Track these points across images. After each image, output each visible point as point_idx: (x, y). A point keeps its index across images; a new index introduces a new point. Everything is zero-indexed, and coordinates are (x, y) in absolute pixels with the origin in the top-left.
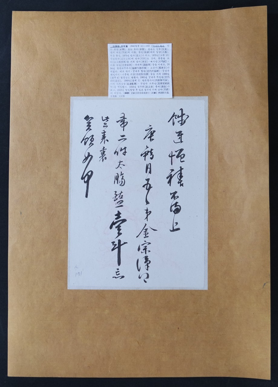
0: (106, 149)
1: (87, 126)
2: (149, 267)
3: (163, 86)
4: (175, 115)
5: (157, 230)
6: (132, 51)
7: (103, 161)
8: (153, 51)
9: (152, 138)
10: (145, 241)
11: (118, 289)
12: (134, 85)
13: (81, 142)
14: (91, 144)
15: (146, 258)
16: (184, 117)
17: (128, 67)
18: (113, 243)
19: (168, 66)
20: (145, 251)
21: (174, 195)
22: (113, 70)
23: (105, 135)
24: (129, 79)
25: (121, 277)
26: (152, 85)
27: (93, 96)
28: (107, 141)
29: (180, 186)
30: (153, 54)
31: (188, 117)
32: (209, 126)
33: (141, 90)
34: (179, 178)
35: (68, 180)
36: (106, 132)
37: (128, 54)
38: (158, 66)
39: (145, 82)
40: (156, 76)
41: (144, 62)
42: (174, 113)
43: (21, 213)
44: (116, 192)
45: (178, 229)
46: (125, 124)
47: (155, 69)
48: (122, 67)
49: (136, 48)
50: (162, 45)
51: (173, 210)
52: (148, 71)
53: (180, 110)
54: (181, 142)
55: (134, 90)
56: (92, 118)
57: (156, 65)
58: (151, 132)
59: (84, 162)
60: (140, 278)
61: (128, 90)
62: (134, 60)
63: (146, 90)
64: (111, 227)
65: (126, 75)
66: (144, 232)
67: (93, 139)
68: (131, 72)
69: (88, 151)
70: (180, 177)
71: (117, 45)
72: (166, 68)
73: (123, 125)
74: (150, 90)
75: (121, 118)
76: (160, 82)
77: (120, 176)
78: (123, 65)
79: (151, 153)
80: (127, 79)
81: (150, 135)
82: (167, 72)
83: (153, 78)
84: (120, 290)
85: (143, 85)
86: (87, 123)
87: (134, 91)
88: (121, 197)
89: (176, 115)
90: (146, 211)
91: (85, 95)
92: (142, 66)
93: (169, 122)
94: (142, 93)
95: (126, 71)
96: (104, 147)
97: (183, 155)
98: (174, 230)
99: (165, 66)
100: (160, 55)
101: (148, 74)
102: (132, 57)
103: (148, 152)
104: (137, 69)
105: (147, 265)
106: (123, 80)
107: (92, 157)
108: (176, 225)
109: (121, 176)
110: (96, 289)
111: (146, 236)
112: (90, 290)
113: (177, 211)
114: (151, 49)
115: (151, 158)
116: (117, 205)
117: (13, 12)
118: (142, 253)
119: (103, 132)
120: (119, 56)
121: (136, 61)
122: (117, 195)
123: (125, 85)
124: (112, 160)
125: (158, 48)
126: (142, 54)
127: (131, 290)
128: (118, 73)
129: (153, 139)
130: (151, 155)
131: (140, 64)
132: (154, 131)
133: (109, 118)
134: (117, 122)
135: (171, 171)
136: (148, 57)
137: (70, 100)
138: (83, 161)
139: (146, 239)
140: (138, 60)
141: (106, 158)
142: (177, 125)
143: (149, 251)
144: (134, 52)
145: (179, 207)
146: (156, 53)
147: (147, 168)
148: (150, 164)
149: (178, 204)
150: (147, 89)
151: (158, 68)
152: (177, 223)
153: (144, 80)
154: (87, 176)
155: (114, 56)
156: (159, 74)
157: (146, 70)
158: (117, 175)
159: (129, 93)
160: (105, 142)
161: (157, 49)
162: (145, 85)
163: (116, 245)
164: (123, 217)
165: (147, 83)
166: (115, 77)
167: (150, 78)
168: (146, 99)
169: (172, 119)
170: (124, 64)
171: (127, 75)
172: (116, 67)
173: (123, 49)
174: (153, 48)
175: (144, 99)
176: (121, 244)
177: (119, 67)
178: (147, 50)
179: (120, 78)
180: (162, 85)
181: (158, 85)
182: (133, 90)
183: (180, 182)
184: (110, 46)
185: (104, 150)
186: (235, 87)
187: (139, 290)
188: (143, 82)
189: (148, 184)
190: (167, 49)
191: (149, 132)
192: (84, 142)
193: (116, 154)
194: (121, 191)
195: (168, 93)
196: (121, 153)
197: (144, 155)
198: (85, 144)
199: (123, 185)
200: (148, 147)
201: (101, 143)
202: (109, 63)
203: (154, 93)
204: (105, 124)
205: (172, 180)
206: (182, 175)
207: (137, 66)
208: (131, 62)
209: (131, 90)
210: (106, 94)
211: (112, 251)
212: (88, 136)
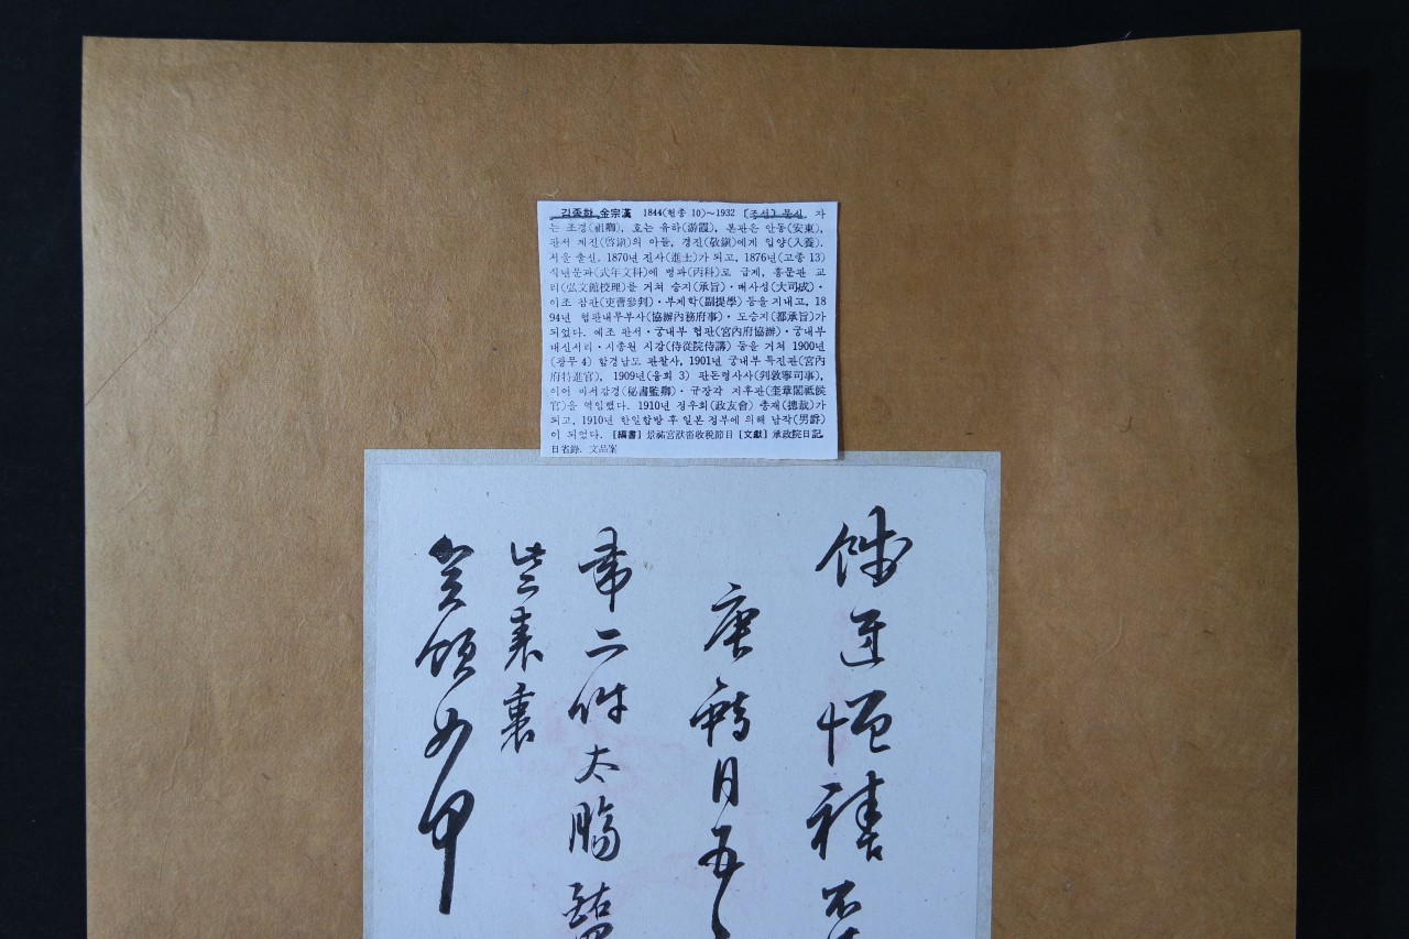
0: (532, 694)
1: (444, 588)
3: (794, 403)
4: (848, 536)
6: (651, 236)
7: (517, 750)
8: (749, 235)
9: (743, 642)
12: (662, 399)
13: (418, 662)
14: (463, 672)
16: (892, 548)
17: (635, 311)
19: (818, 310)
21: (839, 899)
22: (562, 325)
23: (526, 627)
24: (637, 370)
26: (744, 397)
28: (538, 655)
29: (869, 858)
30: (751, 249)
31: (909, 544)
32: (1002, 591)
33: (693, 418)
34: (864, 823)
35: (359, 837)
36: (529, 615)
37: (632, 250)
38: (772, 308)
39: (712, 384)
40: (762, 353)
41: (709, 287)
42: (845, 529)
44: (578, 887)
46: (619, 579)
47: (760, 322)
48: (604, 312)
49: (670, 221)
50: (793, 207)
52: (726, 331)
53: (871, 514)
54: (876, 660)
55: (659, 420)
56: (467, 550)
57: (763, 302)
58: (740, 613)
59: (430, 756)
61: (632, 422)
62: (663, 277)
63: (715, 423)
65: (621, 350)
67: (474, 646)
68: (645, 338)
69: (449, 704)
70: (866, 817)
71: (582, 206)
72: (809, 318)
73: (610, 582)
74: (736, 420)
75: (597, 550)
76: (781, 383)
77: (595, 816)
78: (610, 302)
79: (740, 712)
80: (629, 369)
81: (731, 630)
82: (816, 338)
83: (751, 366)
85: (701, 397)
86: (443, 573)
87: (659, 423)
88: (600, 909)
89: (853, 539)
91: (432, 442)
92: (697, 309)
93: (820, 567)
94: (699, 435)
95: (625, 332)
96: (522, 687)
97: (883, 720)
99: (803, 309)
100: (783, 257)
101: (727, 346)
102: (650, 267)
103: (726, 706)
104: (677, 324)
106: (608, 373)
107: (468, 728)
109: (599, 814)
114: (743, 229)
115: (740, 736)
117: (89, 43)
119: (519, 614)
120: (592, 258)
121: (668, 282)
122: (581, 901)
123: (617, 395)
124: (561, 742)
125: (775, 222)
126: (700, 251)
128: (584, 341)
129: (747, 650)
130: (737, 721)
131: (690, 299)
132: (754, 613)
133: (543, 552)
134: (584, 569)
135: (828, 791)
136: (725, 264)
137: (361, 468)
138: (427, 749)
140: (682, 280)
141: (531, 735)
142: (859, 582)
144: (660, 239)
146: (762, 248)
147: (719, 779)
148: (734, 760)
150: (720, 414)
151: (775, 316)
153: (710, 373)
154: (447, 816)
155: (566, 258)
156: (775, 346)
157: (715, 324)
158: (582, 810)
159: (637, 434)
160: (525, 660)
161: (770, 228)
162: (714, 397)
165: (719, 390)
166: (572, 360)
167: (734, 364)
168: (716, 463)
169: (835, 556)
170: (615, 295)
171: (627, 350)
173: (611, 227)
174: (752, 221)
175: (705, 463)
177: (590, 309)
178: (723, 234)
179: (597, 366)
180: (791, 397)
181: (771, 400)
182: (656, 419)
183: (869, 842)
184: (546, 210)
185: (524, 700)
186: (1131, 419)
188: (702, 384)
189: (722, 848)
190: (815, 228)
191: (729, 615)
192: (428, 659)
193: (579, 715)
194: (603, 884)
195: (817, 435)
196: (599, 713)
197: (706, 719)
198: (436, 668)
199: (610, 858)
200: (726, 686)
201: (507, 667)
202: (546, 295)
203: (752, 435)
204: (526, 578)
205: (832, 830)
206: (877, 810)
207: (677, 308)
208: (649, 286)
209: (647, 421)
210: (531, 440)
212: (449, 633)
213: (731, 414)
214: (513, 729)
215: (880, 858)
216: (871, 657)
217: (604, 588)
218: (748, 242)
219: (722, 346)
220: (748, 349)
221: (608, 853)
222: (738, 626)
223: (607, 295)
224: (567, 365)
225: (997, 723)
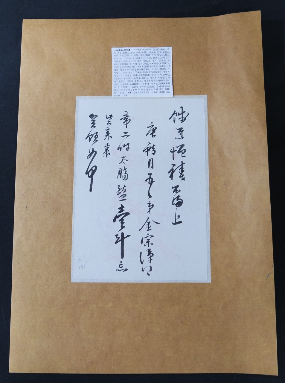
0: (110, 145)
1: (92, 124)
2: (152, 260)
4: (176, 112)
5: (159, 223)
6: (134, 54)
7: (106, 157)
9: (154, 134)
10: (148, 234)
11: (121, 282)
12: (137, 86)
13: (86, 139)
14: (96, 141)
15: (149, 251)
16: (185, 115)
17: (131, 68)
19: (168, 68)
20: (148, 243)
21: (176, 189)
22: (116, 71)
23: (109, 131)
24: (132, 80)
25: (124, 270)
26: (153, 85)
27: (98, 96)
28: (111, 137)
29: (182, 180)
30: (154, 56)
31: (188, 114)
32: (209, 123)
33: (143, 89)
34: (181, 173)
35: (73, 175)
36: (109, 129)
37: (130, 57)
38: (159, 68)
40: (157, 76)
41: (146, 64)
42: (175, 111)
43: (27, 207)
44: (119, 186)
45: (180, 222)
46: (128, 121)
47: (156, 70)
48: (125, 69)
49: (138, 51)
50: (163, 48)
51: (175, 204)
52: (150, 72)
53: (180, 108)
54: (182, 138)
56: (97, 116)
58: (153, 128)
59: (88, 158)
60: (143, 271)
61: (130, 90)
62: (137, 62)
63: (147, 90)
64: (114, 221)
65: (128, 76)
66: (147, 225)
67: (98, 135)
68: (133, 74)
69: (92, 147)
70: (181, 171)
71: (120, 48)
72: (166, 69)
73: (126, 122)
74: (152, 89)
75: (123, 116)
76: (161, 82)
77: (123, 171)
78: (126, 67)
79: (154, 149)
80: (130, 80)
81: (152, 132)
82: (168, 73)
83: (155, 79)
84: (123, 283)
85: (145, 85)
86: (92, 121)
88: (124, 191)
89: (177, 113)
90: (149, 205)
91: (90, 95)
92: (143, 68)
93: (170, 119)
94: (144, 92)
95: (129, 73)
96: (108, 144)
97: (184, 150)
98: (176, 223)
99: (165, 67)
100: (161, 58)
102: (134, 60)
103: (151, 147)
104: (139, 71)
105: (150, 258)
106: (126, 81)
107: (96, 152)
108: (178, 218)
110: (99, 282)
111: (149, 229)
112: (93, 283)
113: (179, 204)
114: (153, 52)
115: (154, 154)
116: (121, 199)
117: (24, 20)
118: (145, 245)
119: (107, 129)
120: (122, 59)
121: (138, 63)
122: (120, 189)
123: (127, 85)
124: (116, 155)
125: (159, 51)
126: (144, 57)
127: (135, 283)
128: (121, 74)
129: (155, 136)
130: (153, 151)
131: (142, 66)
132: (156, 128)
133: (112, 116)
134: (121, 119)
135: (173, 166)
136: (149, 59)
137: (75, 100)
139: (149, 232)
140: (141, 62)
141: (109, 154)
142: (178, 122)
143: (152, 244)
144: (136, 55)
145: (181, 201)
146: (157, 56)
147: (149, 163)
148: (152, 159)
149: (179, 198)
150: (148, 88)
151: (159, 69)
152: (179, 216)
153: (146, 80)
154: (91, 171)
155: (117, 59)
156: (160, 75)
157: (147, 71)
158: (120, 170)
159: (132, 93)
160: (108, 138)
162: (147, 85)
163: (119, 238)
164: (126, 210)
165: (148, 84)
166: (118, 78)
167: (151, 78)
168: (148, 98)
169: (173, 116)
171: (130, 76)
172: (119, 69)
173: (126, 53)
175: (146, 98)
176: (124, 237)
177: (122, 68)
178: (149, 53)
179: (123, 79)
180: (163, 85)
181: (159, 85)
182: (135, 89)
183: (182, 176)
184: (113, 49)
185: (108, 146)
186: (232, 85)
187: (142, 283)
188: (145, 82)
189: (150, 178)
190: (167, 52)
191: (151, 128)
192: (88, 138)
193: (119, 149)
194: (125, 185)
195: (168, 92)
196: (124, 149)
197: (146, 150)
198: (90, 140)
200: (150, 143)
201: (104, 140)
202: (113, 66)
203: (155, 92)
204: (109, 121)
205: (174, 174)
206: (184, 170)
207: (139, 68)
208: (134, 64)
210: (110, 94)
211: (115, 244)
212: (92, 133)
213: (151, 88)
215: (184, 180)
217: (125, 123)
218: (154, 55)
219: (149, 75)
220: (154, 76)
221: (126, 179)
223: (125, 66)
224: (118, 79)
225: (209, 151)
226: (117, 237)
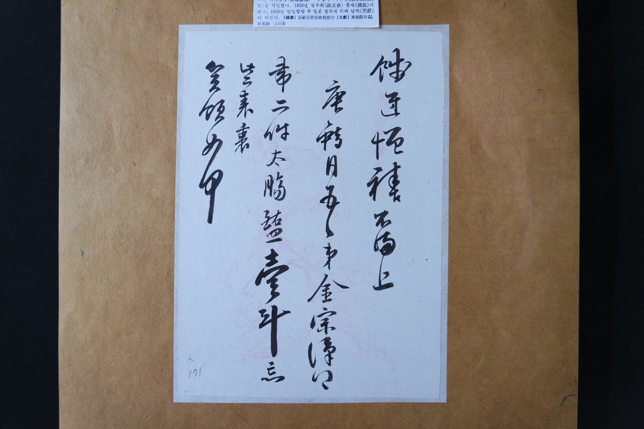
0: (248, 128)
1: (212, 83)
2: (332, 358)
3: (360, 4)
4: (384, 61)
5: (348, 287)
7: (242, 152)
9: (339, 106)
10: (325, 309)
11: (272, 402)
12: (304, 3)
13: (200, 114)
14: (220, 118)
15: (327, 342)
16: (403, 66)
18: (262, 312)
20: (324, 327)
21: (381, 219)
23: (246, 99)
25: (278, 379)
26: (339, 2)
27: (223, 23)
28: (251, 111)
29: (394, 201)
31: (410, 64)
32: (451, 83)
34: (392, 185)
35: (173, 190)
36: (248, 94)
42: (383, 58)
43: (83, 253)
44: (267, 212)
45: (390, 285)
46: (286, 78)
51: (380, 248)
53: (394, 51)
54: (397, 114)
56: (222, 67)
58: (338, 93)
59: (205, 154)
60: (314, 380)
61: (291, 12)
63: (327, 13)
64: (258, 282)
66: (323, 291)
67: (224, 107)
69: (213, 132)
70: (393, 182)
73: (282, 79)
74: (336, 11)
75: (277, 66)
77: (275, 181)
79: (338, 136)
81: (334, 100)
84: (276, 404)
85: (321, 2)
86: (212, 76)
87: (303, 13)
88: (277, 222)
89: (386, 62)
90: (327, 250)
91: (208, 21)
93: (372, 74)
94: (320, 17)
96: (244, 124)
97: (400, 140)
98: (381, 287)
103: (332, 133)
105: (329, 355)
107: (221, 142)
108: (385, 277)
109: (277, 180)
110: (229, 402)
111: (328, 298)
112: (217, 404)
113: (388, 249)
115: (338, 146)
116: (270, 238)
118: (318, 331)
119: (243, 93)
122: (269, 218)
123: (285, 1)
124: (259, 149)
127: (298, 404)
129: (341, 109)
130: (336, 140)
132: (344, 93)
133: (254, 67)
134: (271, 74)
135: (376, 171)
137: (177, 32)
138: (203, 152)
139: (326, 305)
141: (248, 145)
142: (389, 80)
143: (333, 328)
145: (391, 242)
147: (329, 165)
148: (335, 157)
149: (389, 237)
150: (329, 9)
152: (387, 274)
154: (211, 181)
158: (269, 178)
159: (294, 17)
160: (245, 113)
162: (326, 2)
163: (267, 316)
164: (281, 261)
168: (328, 29)
169: (379, 69)
175: (323, 29)
176: (278, 314)
180: (359, 2)
181: (351, 3)
182: (302, 11)
183: (395, 193)
185: (245, 130)
186: (505, 4)
187: (313, 404)
189: (330, 196)
191: (333, 94)
192: (204, 113)
193: (268, 137)
194: (278, 211)
195: (370, 17)
196: (277, 136)
197: (323, 138)
198: (208, 117)
199: (281, 199)
200: (332, 124)
201: (238, 116)
203: (343, 17)
204: (247, 78)
205: (378, 188)
206: (398, 179)
209: (298, 11)
210: (249, 20)
211: (260, 328)
212: (213, 102)
213: (334, 9)
214: (240, 143)
215: (399, 201)
216: (394, 113)
217: (279, 82)
221: (281, 197)
222: (337, 98)
225: (450, 141)
226: (264, 314)
